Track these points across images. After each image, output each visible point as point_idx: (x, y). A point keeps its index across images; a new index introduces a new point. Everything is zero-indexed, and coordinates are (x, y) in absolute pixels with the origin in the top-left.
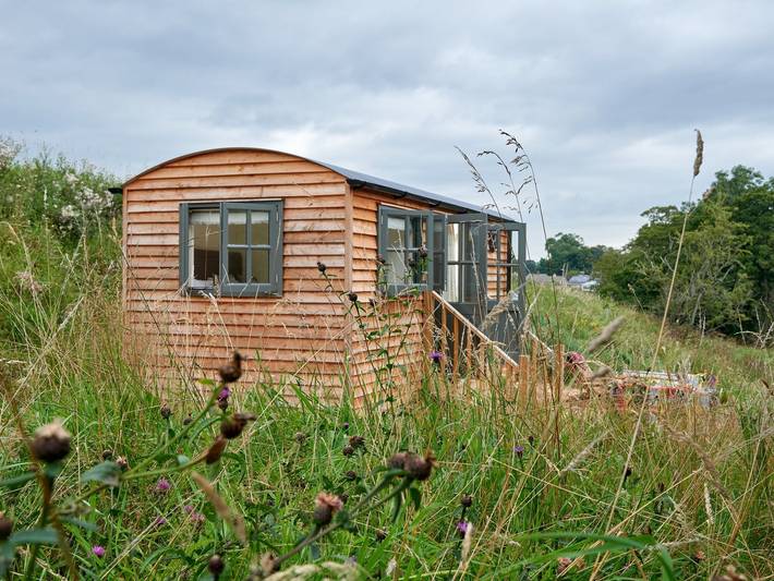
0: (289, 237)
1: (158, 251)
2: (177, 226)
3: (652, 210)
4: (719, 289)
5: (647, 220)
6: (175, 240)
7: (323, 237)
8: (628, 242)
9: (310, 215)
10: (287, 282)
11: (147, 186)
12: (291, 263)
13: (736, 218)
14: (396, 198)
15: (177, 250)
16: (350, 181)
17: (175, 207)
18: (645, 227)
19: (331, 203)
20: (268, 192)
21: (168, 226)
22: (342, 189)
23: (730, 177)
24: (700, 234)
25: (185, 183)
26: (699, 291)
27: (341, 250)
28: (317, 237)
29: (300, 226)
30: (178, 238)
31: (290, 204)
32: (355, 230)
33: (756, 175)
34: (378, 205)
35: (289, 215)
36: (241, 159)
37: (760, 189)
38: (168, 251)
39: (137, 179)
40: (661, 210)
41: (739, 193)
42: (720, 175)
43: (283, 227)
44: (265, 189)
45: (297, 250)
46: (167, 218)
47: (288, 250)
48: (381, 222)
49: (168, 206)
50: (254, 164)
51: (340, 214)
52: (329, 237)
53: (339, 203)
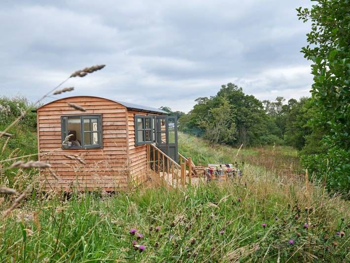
0: (105, 128)
1: (53, 133)
2: (60, 124)
3: (198, 99)
4: (226, 129)
5: (197, 103)
6: (59, 129)
7: (118, 128)
8: (190, 111)
9: (113, 120)
10: (104, 144)
11: (47, 109)
12: (106, 137)
13: (231, 103)
14: (139, 111)
15: (60, 133)
16: (127, 108)
17: (59, 117)
18: (196, 105)
19: (120, 116)
20: (96, 112)
21: (56, 124)
22: (124, 111)
23: (227, 87)
24: (219, 109)
25: (63, 109)
26: (219, 130)
27: (125, 132)
28: (115, 127)
29: (109, 124)
30: (60, 128)
31: (105, 116)
32: (129, 124)
33: (235, 86)
34: (134, 115)
35: (104, 120)
36: (85, 100)
37: (237, 92)
38: (57, 133)
39: (43, 107)
40: (202, 99)
41: (230, 93)
42: (223, 86)
43: (103, 124)
44: (95, 111)
45: (108, 132)
46: (56, 121)
47: (104, 132)
48: (136, 121)
49: (56, 117)
50: (90, 102)
51: (123, 119)
52: (120, 128)
53: (123, 116)
